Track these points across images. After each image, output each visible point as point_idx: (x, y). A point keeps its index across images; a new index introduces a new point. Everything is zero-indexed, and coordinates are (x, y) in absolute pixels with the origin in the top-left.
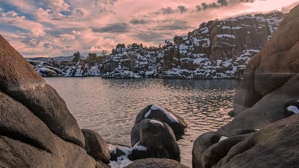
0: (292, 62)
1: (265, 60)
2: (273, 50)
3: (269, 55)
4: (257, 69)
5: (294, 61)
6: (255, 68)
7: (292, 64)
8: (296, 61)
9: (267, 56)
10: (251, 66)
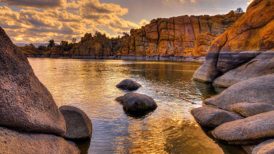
0: (265, 39)
1: (233, 39)
2: (243, 29)
3: (238, 34)
4: (223, 48)
5: (267, 38)
6: (220, 47)
7: (265, 41)
8: (270, 38)
9: (235, 35)
10: (217, 45)
